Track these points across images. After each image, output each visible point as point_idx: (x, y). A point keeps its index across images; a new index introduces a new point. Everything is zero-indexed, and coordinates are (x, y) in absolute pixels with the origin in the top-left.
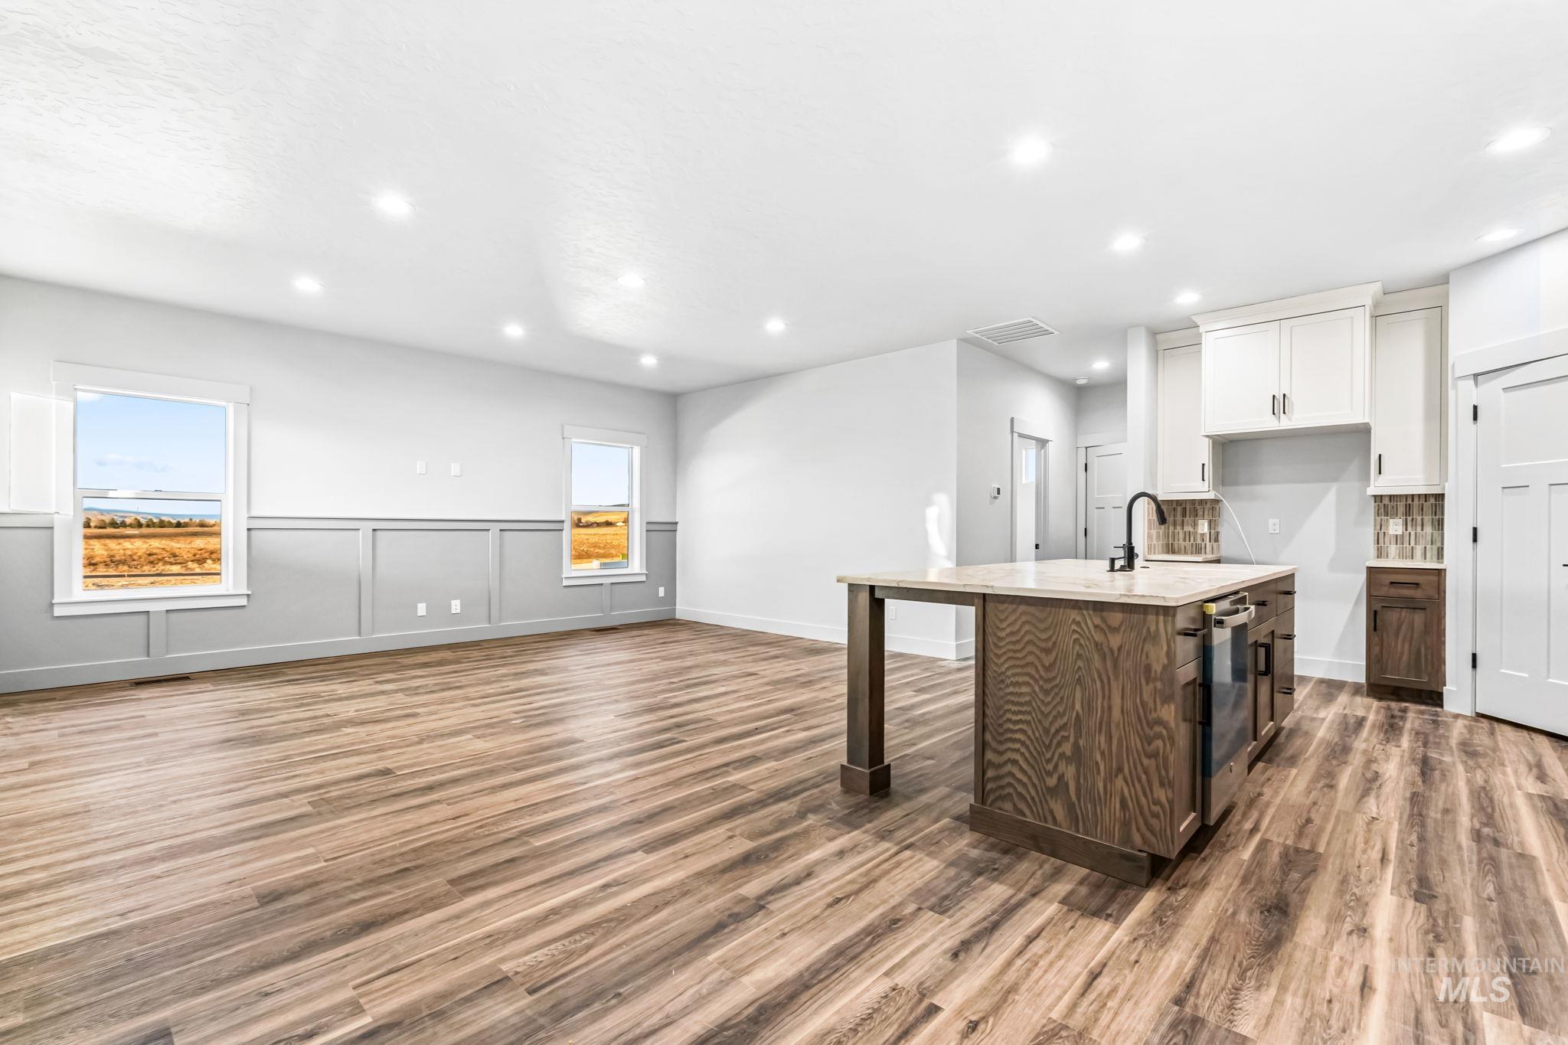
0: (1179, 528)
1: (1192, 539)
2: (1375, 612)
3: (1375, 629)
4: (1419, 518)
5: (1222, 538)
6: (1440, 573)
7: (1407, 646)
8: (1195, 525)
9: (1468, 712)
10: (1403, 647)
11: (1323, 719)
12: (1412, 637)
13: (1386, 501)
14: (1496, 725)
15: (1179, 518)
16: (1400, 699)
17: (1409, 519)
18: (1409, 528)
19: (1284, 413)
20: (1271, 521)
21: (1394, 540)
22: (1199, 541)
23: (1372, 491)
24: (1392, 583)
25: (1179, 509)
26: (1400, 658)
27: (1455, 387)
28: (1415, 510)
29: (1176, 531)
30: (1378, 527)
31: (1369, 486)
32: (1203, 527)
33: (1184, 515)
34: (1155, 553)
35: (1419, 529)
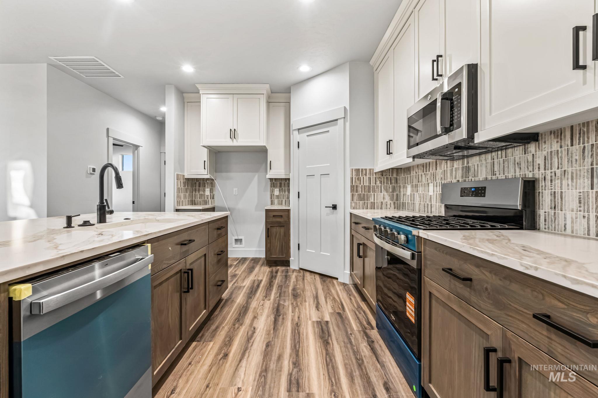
0: (197, 192)
1: (203, 197)
2: (268, 229)
3: (268, 237)
4: (284, 188)
5: (215, 197)
6: (288, 211)
7: (279, 243)
8: (204, 191)
9: (297, 268)
10: (277, 243)
11: (244, 286)
12: (280, 239)
13: (274, 181)
14: (305, 272)
15: (197, 188)
16: (277, 265)
17: (281, 188)
18: (281, 192)
19: (235, 138)
20: (235, 189)
21: (276, 197)
22: (206, 199)
23: (268, 176)
24: (273, 216)
25: (197, 183)
26: (277, 248)
27: (293, 134)
28: (283, 185)
29: (196, 194)
30: (271, 192)
31: (267, 174)
32: (207, 192)
33: (199, 186)
34: (182, 205)
35: (284, 192)
